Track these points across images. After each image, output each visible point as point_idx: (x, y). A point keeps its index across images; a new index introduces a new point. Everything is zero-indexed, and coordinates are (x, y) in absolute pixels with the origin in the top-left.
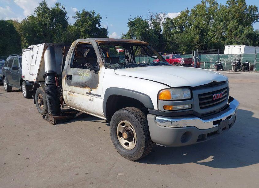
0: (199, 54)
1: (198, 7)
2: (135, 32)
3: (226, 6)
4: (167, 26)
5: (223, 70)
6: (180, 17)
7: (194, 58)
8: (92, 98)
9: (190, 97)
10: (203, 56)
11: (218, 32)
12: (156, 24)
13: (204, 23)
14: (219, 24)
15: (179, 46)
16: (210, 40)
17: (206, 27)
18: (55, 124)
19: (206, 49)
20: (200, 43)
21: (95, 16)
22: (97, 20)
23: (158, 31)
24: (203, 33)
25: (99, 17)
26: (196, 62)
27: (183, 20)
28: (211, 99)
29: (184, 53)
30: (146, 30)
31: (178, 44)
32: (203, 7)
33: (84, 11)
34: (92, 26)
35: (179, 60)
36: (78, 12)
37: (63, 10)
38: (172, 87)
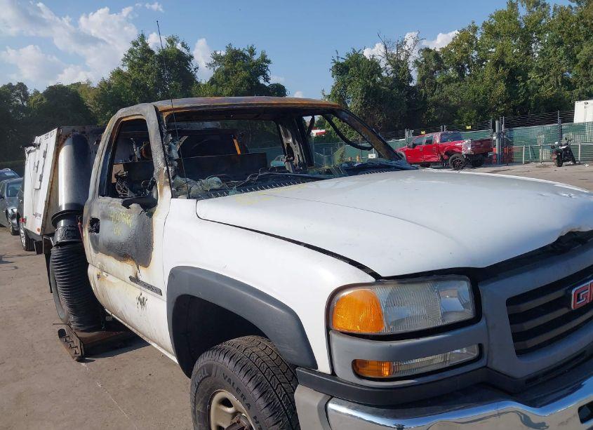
0: (509, 127)
1: (499, 16)
2: (349, 88)
3: (570, 6)
4: (427, 68)
5: (575, 163)
6: (456, 44)
7: (494, 138)
8: (144, 295)
9: (469, 314)
10: (518, 131)
11: (553, 71)
12: (399, 65)
13: (516, 51)
14: (555, 52)
15: (459, 112)
16: (536, 90)
17: (523, 61)
18: (81, 360)
19: (526, 113)
20: (508, 101)
21: (255, 58)
22: (260, 68)
23: (403, 80)
24: (514, 75)
25: (264, 60)
26: (502, 146)
27: (466, 51)
28: (562, 307)
29: (470, 127)
30: (375, 80)
31: (456, 108)
32: (511, 17)
33: (229, 48)
34: (248, 80)
35: (458, 144)
36: (218, 53)
37: (184, 50)
38: (383, 275)
